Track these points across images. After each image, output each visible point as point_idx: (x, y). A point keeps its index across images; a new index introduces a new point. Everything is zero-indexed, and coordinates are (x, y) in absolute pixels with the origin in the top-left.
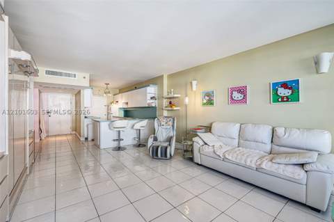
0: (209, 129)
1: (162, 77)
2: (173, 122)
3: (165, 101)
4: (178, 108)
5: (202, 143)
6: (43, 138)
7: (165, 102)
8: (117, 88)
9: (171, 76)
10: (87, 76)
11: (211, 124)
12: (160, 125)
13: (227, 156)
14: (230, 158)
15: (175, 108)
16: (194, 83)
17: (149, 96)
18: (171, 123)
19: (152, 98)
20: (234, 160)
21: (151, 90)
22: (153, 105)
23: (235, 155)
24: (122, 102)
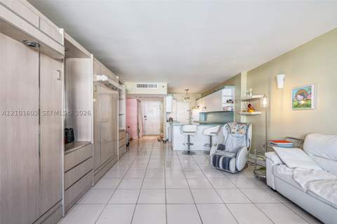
0: (300, 143)
1: (239, 76)
2: (247, 130)
3: (242, 103)
4: (259, 113)
5: (276, 161)
6: (140, 136)
7: (243, 106)
8: (199, 93)
9: (252, 73)
10: (166, 85)
11: (305, 136)
12: (230, 132)
13: (312, 188)
14: (317, 192)
15: (253, 113)
16: (281, 78)
17: (224, 100)
18: (243, 131)
19: (227, 102)
20: (325, 197)
21: (228, 92)
22: (230, 109)
23: (329, 190)
24: (202, 106)
